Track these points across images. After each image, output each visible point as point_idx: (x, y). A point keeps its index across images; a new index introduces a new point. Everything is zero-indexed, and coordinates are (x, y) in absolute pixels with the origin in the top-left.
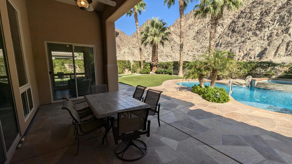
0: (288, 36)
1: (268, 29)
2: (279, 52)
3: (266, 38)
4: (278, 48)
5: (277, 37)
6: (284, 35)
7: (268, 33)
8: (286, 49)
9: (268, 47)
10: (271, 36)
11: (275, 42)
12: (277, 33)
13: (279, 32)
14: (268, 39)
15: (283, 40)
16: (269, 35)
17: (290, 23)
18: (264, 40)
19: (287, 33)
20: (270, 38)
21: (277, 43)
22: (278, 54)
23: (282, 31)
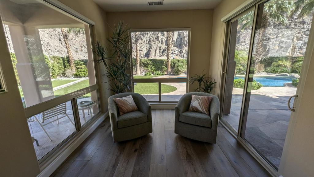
0: (159, 43)
1: (148, 36)
2: (157, 53)
3: (147, 42)
4: (156, 50)
5: (153, 43)
6: (157, 41)
7: (148, 39)
8: (160, 52)
9: (150, 49)
10: (150, 41)
11: (154, 46)
12: (153, 40)
13: (154, 39)
14: (148, 43)
15: (157, 45)
16: (149, 40)
17: (158, 34)
18: (147, 44)
19: (158, 40)
20: (150, 43)
21: (154, 47)
22: (156, 55)
23: (155, 38)
